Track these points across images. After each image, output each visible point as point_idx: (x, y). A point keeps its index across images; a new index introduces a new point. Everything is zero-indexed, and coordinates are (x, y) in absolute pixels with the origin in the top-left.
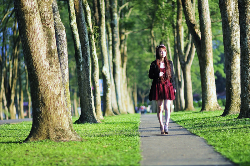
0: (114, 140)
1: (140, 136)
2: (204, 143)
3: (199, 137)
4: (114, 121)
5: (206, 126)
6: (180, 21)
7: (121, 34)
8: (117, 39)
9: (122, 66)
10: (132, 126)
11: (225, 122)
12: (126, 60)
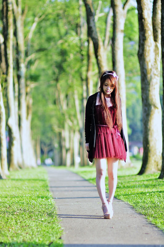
0: (25, 204)
1: (53, 198)
2: (131, 210)
3: (123, 202)
4: (21, 177)
5: (124, 187)
6: (90, 74)
7: (27, 86)
8: (23, 91)
9: (27, 118)
10: (41, 183)
11: (146, 183)
12: (31, 112)
